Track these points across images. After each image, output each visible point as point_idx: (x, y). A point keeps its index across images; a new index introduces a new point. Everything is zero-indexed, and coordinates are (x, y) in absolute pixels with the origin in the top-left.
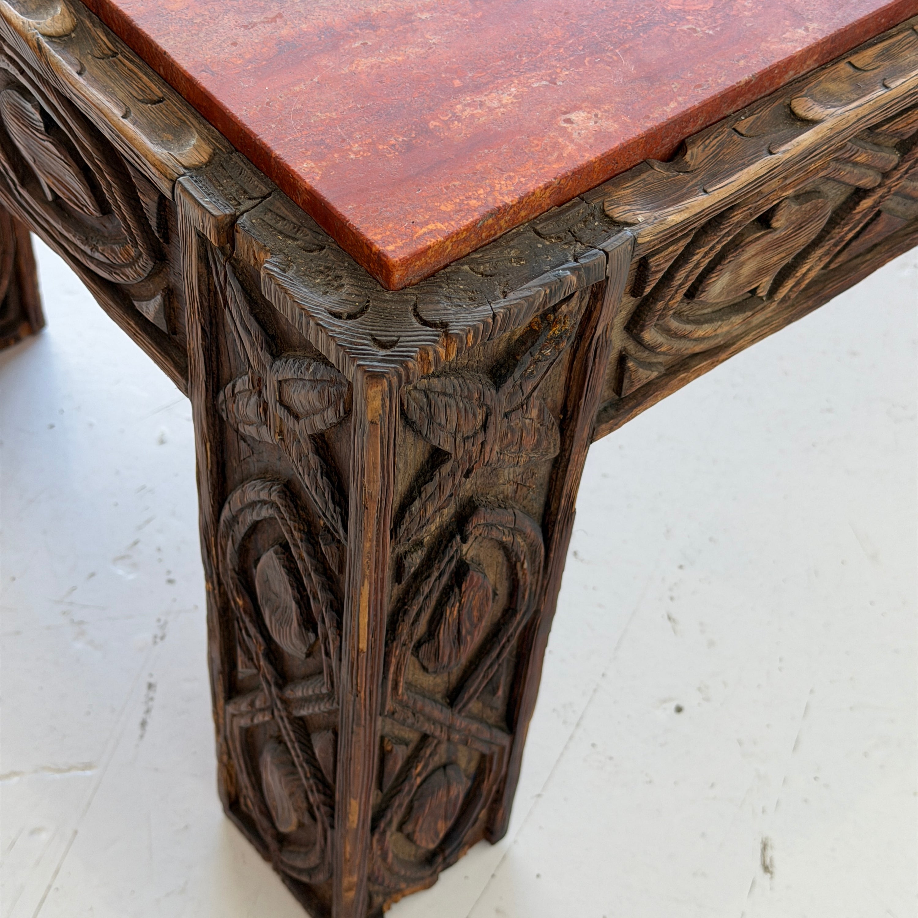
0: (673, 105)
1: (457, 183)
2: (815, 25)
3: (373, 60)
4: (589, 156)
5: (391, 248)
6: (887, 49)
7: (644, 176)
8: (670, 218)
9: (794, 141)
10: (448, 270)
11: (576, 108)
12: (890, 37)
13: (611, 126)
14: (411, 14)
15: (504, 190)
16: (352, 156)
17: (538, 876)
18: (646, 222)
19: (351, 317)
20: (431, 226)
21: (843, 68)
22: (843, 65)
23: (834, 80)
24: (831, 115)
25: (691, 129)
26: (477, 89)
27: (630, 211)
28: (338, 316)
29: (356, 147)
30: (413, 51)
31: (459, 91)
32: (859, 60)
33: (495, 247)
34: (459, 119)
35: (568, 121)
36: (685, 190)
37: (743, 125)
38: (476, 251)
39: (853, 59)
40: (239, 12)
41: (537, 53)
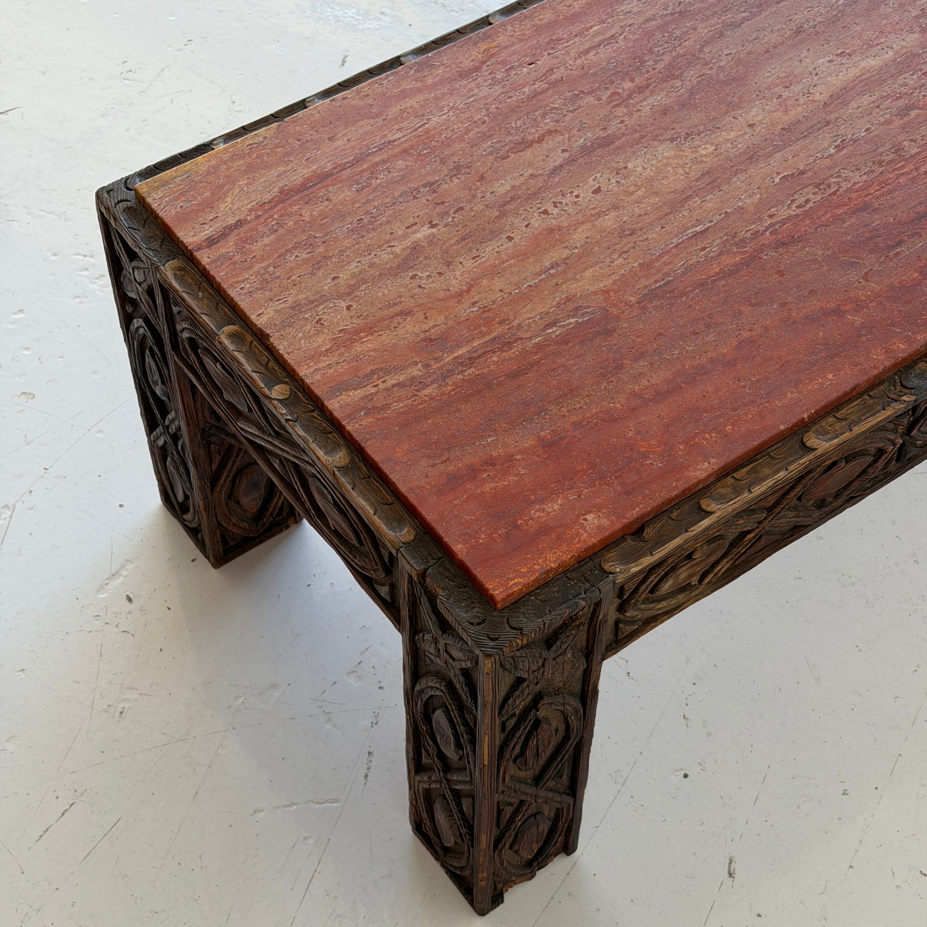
0: (637, 509)
1: (529, 556)
2: (714, 460)
3: (492, 485)
4: (594, 540)
5: (497, 592)
6: (754, 468)
7: (622, 545)
8: (632, 570)
9: (698, 525)
10: (524, 599)
11: (589, 512)
12: (757, 461)
13: (605, 522)
14: (512, 456)
15: (552, 560)
16: (481, 541)
17: (595, 875)
18: (620, 572)
19: (479, 624)
20: (516, 581)
21: (729, 480)
22: (729, 478)
23: (724, 487)
24: (719, 509)
25: (647, 519)
26: (542, 501)
27: (613, 565)
28: (472, 624)
29: (483, 536)
30: (512, 479)
31: (533, 502)
32: (738, 475)
33: (547, 586)
34: (532, 519)
35: (585, 519)
36: (641, 552)
37: (674, 515)
38: (537, 589)
39: (734, 475)
40: (429, 457)
41: (572, 479)
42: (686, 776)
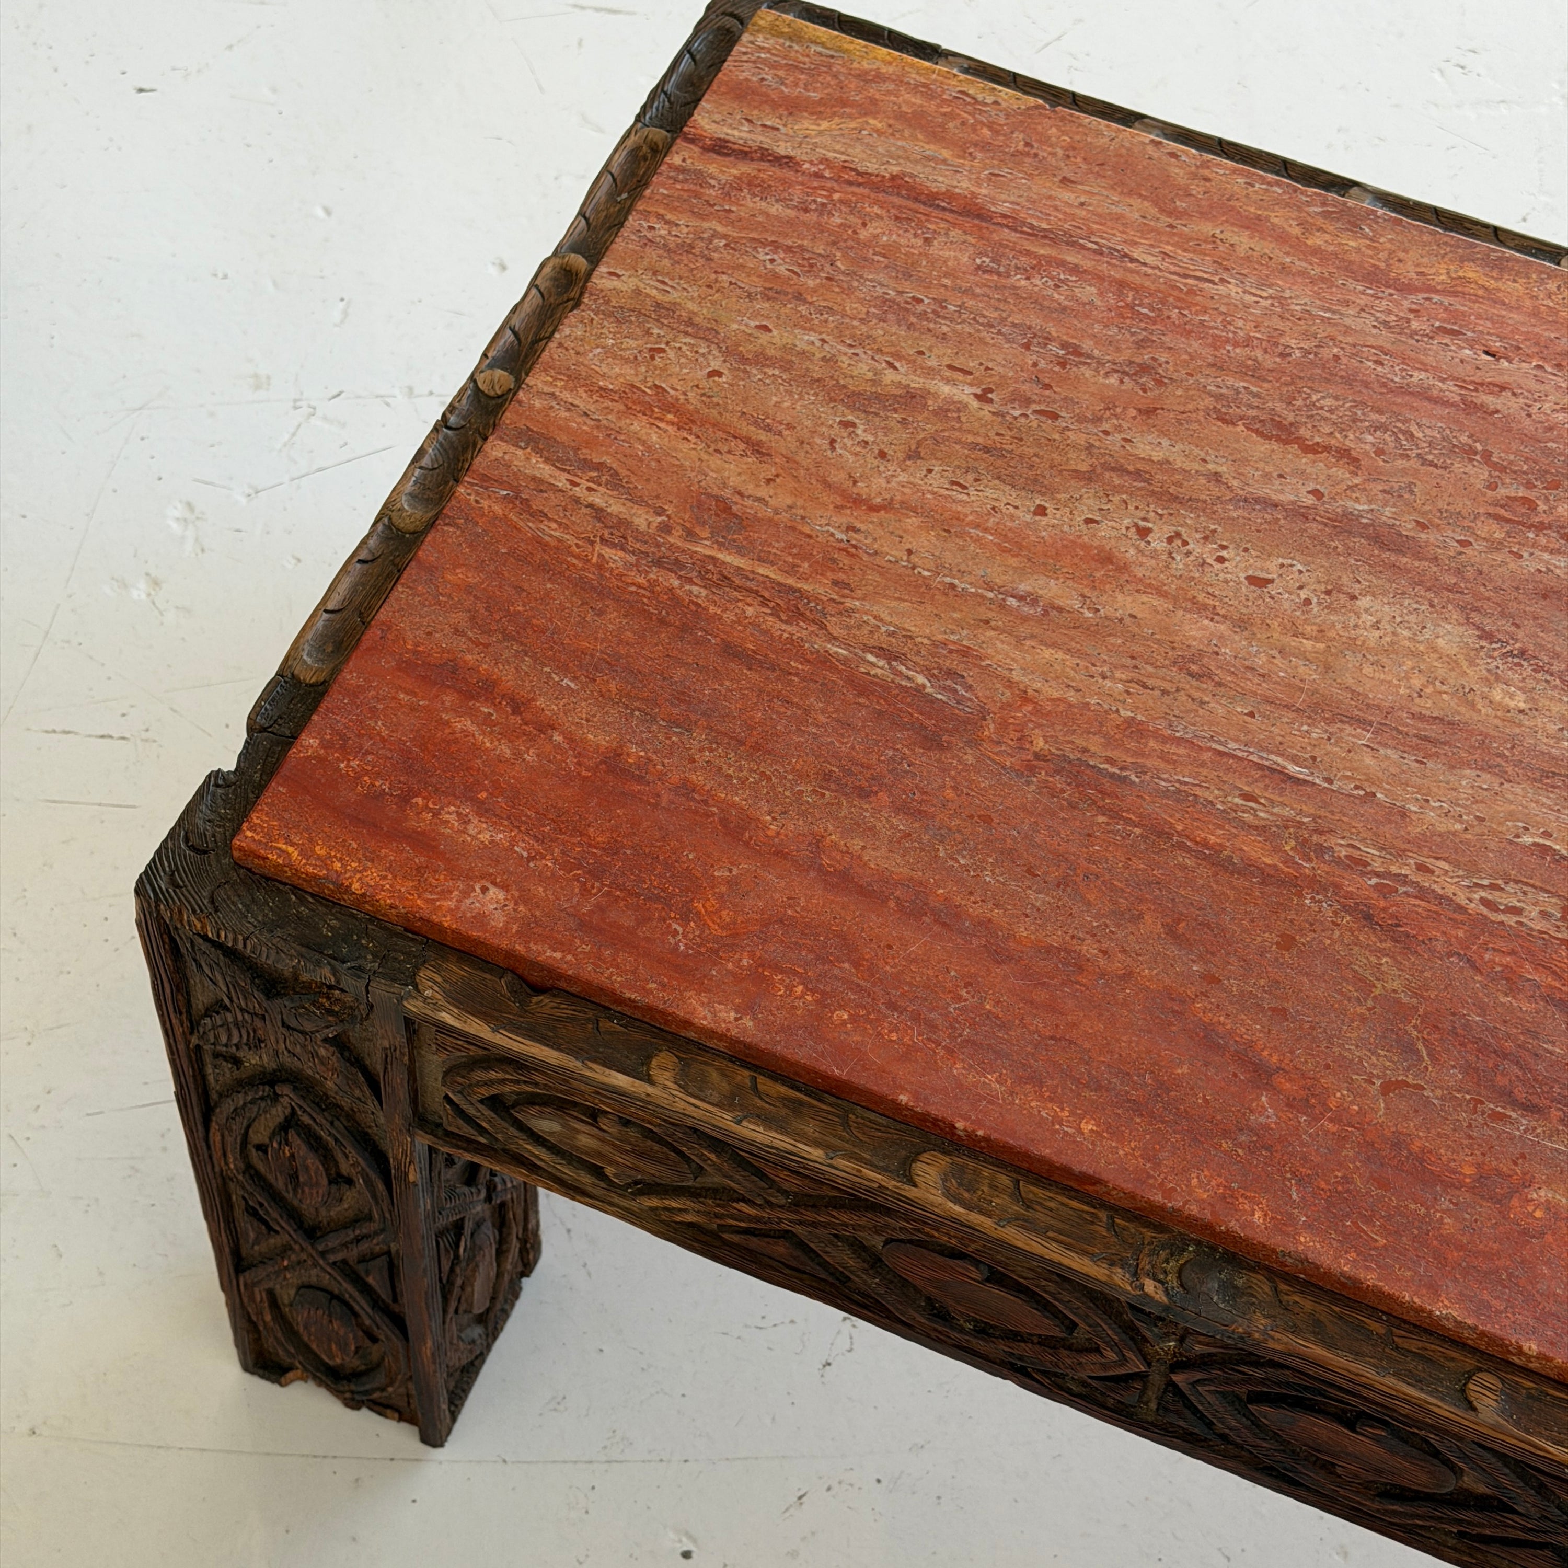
0: (558, 955)
1: (354, 845)
2: (750, 1024)
3: (473, 728)
4: (447, 922)
5: (249, 834)
6: (801, 1103)
7: (487, 976)
8: (444, 1014)
9: (608, 1071)
10: (281, 887)
11: (505, 887)
12: (819, 1100)
13: (499, 920)
14: (553, 728)
15: (366, 880)
16: (342, 765)
18: (425, 999)
19: (193, 848)
20: (290, 849)
21: (743, 1077)
22: (746, 1073)
23: (724, 1075)
24: (665, 1087)
25: (562, 984)
26: (483, 811)
27: (435, 982)
28: (187, 840)
29: (354, 763)
30: (506, 751)
31: (474, 800)
32: (764, 1083)
33: (327, 906)
34: (436, 814)
35: (484, 890)
36: (496, 1014)
37: (605, 1025)
38: (312, 895)
39: (761, 1079)
40: (472, 618)
41: (562, 833)
42: (687, 1555)
